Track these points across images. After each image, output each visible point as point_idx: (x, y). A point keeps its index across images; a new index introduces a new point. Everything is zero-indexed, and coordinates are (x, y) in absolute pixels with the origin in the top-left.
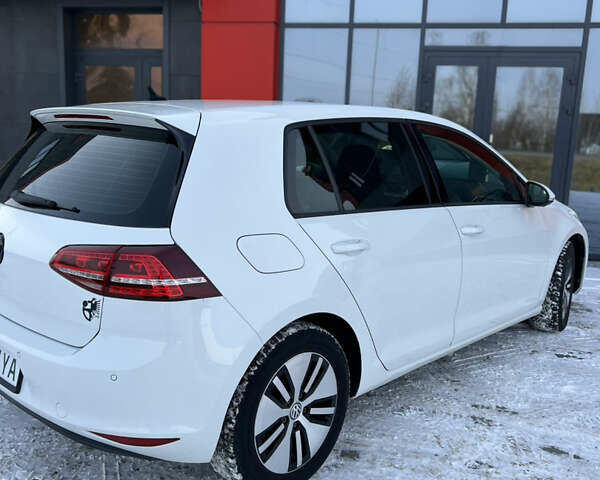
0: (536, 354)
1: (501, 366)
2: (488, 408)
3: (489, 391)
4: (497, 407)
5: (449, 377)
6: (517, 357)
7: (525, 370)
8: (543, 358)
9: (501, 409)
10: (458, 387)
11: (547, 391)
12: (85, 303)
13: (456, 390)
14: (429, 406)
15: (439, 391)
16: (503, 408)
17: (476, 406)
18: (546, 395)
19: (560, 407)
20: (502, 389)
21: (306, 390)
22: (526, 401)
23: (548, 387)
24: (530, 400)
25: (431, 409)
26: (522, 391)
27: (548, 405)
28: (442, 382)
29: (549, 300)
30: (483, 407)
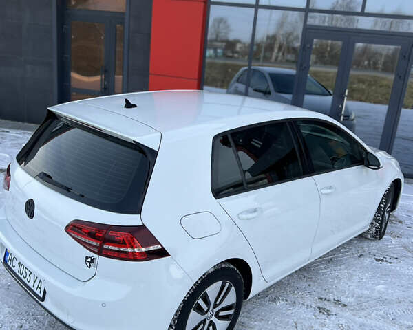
0: (362, 258)
1: (339, 267)
2: (328, 301)
3: (330, 287)
4: (335, 300)
5: (306, 274)
6: (350, 260)
7: (354, 271)
8: (367, 261)
9: (337, 302)
10: (311, 283)
11: (366, 289)
12: (87, 258)
13: (309, 285)
14: (292, 298)
15: (298, 286)
16: (338, 301)
17: (321, 299)
18: (365, 292)
19: (374, 302)
20: (338, 286)
21: (217, 303)
22: (353, 296)
23: (368, 286)
24: (355, 295)
25: (293, 300)
26: (351, 288)
27: (366, 300)
28: (300, 278)
29: (374, 222)
30: (325, 299)
